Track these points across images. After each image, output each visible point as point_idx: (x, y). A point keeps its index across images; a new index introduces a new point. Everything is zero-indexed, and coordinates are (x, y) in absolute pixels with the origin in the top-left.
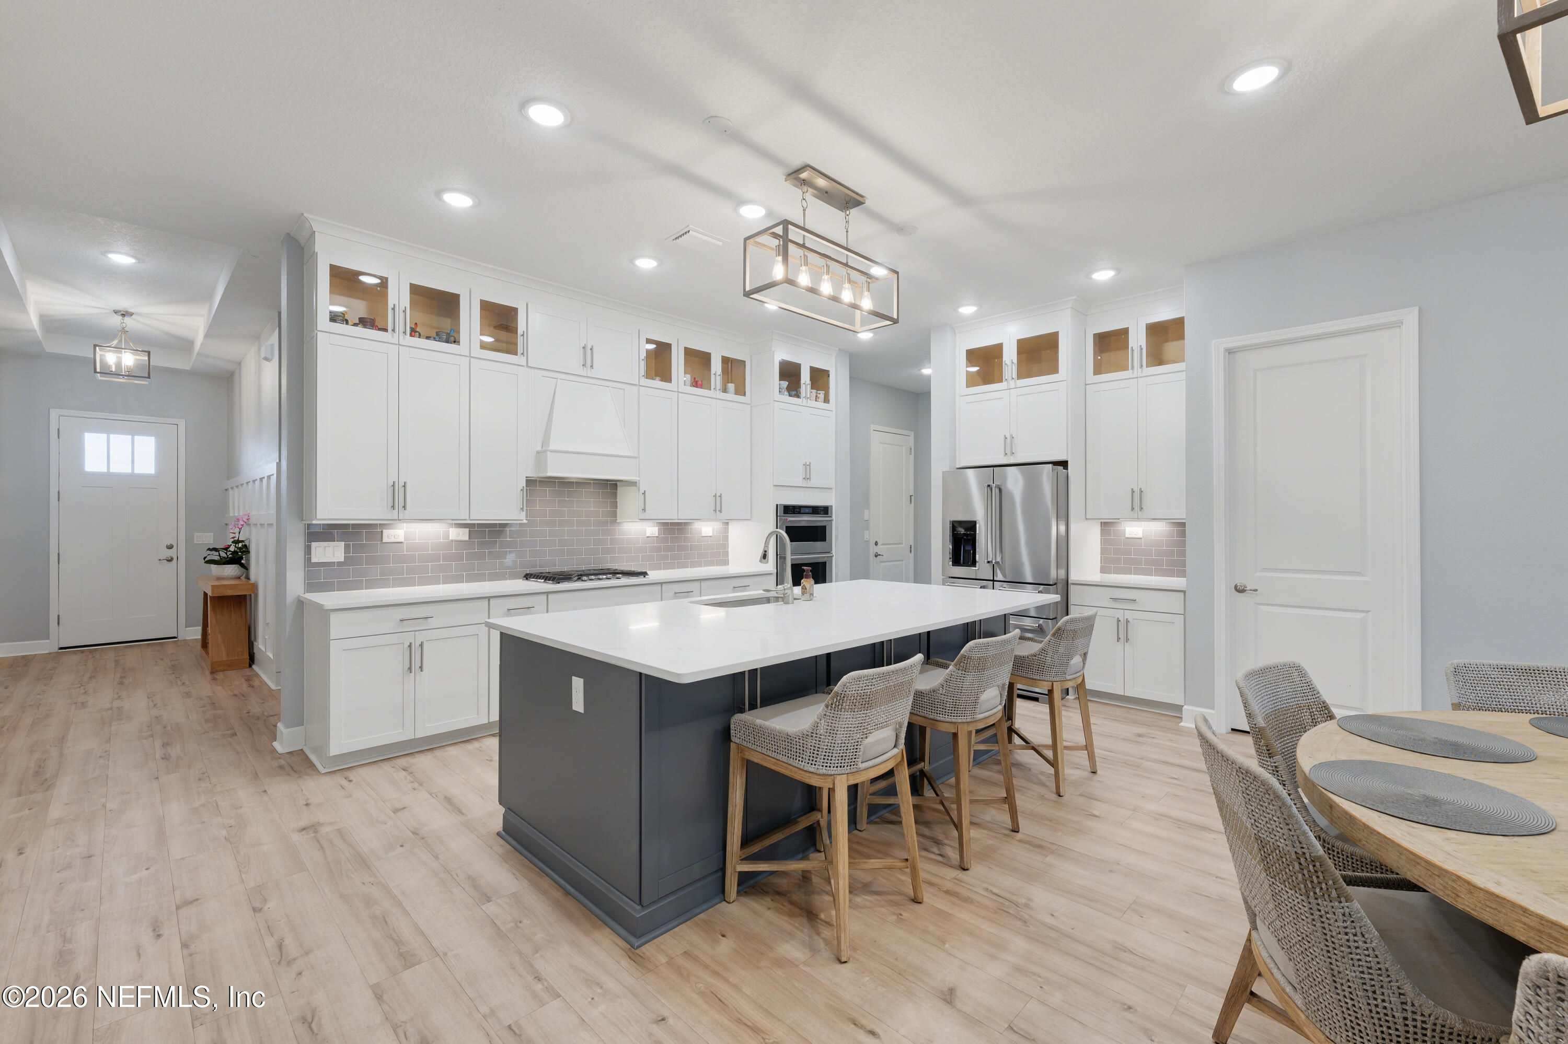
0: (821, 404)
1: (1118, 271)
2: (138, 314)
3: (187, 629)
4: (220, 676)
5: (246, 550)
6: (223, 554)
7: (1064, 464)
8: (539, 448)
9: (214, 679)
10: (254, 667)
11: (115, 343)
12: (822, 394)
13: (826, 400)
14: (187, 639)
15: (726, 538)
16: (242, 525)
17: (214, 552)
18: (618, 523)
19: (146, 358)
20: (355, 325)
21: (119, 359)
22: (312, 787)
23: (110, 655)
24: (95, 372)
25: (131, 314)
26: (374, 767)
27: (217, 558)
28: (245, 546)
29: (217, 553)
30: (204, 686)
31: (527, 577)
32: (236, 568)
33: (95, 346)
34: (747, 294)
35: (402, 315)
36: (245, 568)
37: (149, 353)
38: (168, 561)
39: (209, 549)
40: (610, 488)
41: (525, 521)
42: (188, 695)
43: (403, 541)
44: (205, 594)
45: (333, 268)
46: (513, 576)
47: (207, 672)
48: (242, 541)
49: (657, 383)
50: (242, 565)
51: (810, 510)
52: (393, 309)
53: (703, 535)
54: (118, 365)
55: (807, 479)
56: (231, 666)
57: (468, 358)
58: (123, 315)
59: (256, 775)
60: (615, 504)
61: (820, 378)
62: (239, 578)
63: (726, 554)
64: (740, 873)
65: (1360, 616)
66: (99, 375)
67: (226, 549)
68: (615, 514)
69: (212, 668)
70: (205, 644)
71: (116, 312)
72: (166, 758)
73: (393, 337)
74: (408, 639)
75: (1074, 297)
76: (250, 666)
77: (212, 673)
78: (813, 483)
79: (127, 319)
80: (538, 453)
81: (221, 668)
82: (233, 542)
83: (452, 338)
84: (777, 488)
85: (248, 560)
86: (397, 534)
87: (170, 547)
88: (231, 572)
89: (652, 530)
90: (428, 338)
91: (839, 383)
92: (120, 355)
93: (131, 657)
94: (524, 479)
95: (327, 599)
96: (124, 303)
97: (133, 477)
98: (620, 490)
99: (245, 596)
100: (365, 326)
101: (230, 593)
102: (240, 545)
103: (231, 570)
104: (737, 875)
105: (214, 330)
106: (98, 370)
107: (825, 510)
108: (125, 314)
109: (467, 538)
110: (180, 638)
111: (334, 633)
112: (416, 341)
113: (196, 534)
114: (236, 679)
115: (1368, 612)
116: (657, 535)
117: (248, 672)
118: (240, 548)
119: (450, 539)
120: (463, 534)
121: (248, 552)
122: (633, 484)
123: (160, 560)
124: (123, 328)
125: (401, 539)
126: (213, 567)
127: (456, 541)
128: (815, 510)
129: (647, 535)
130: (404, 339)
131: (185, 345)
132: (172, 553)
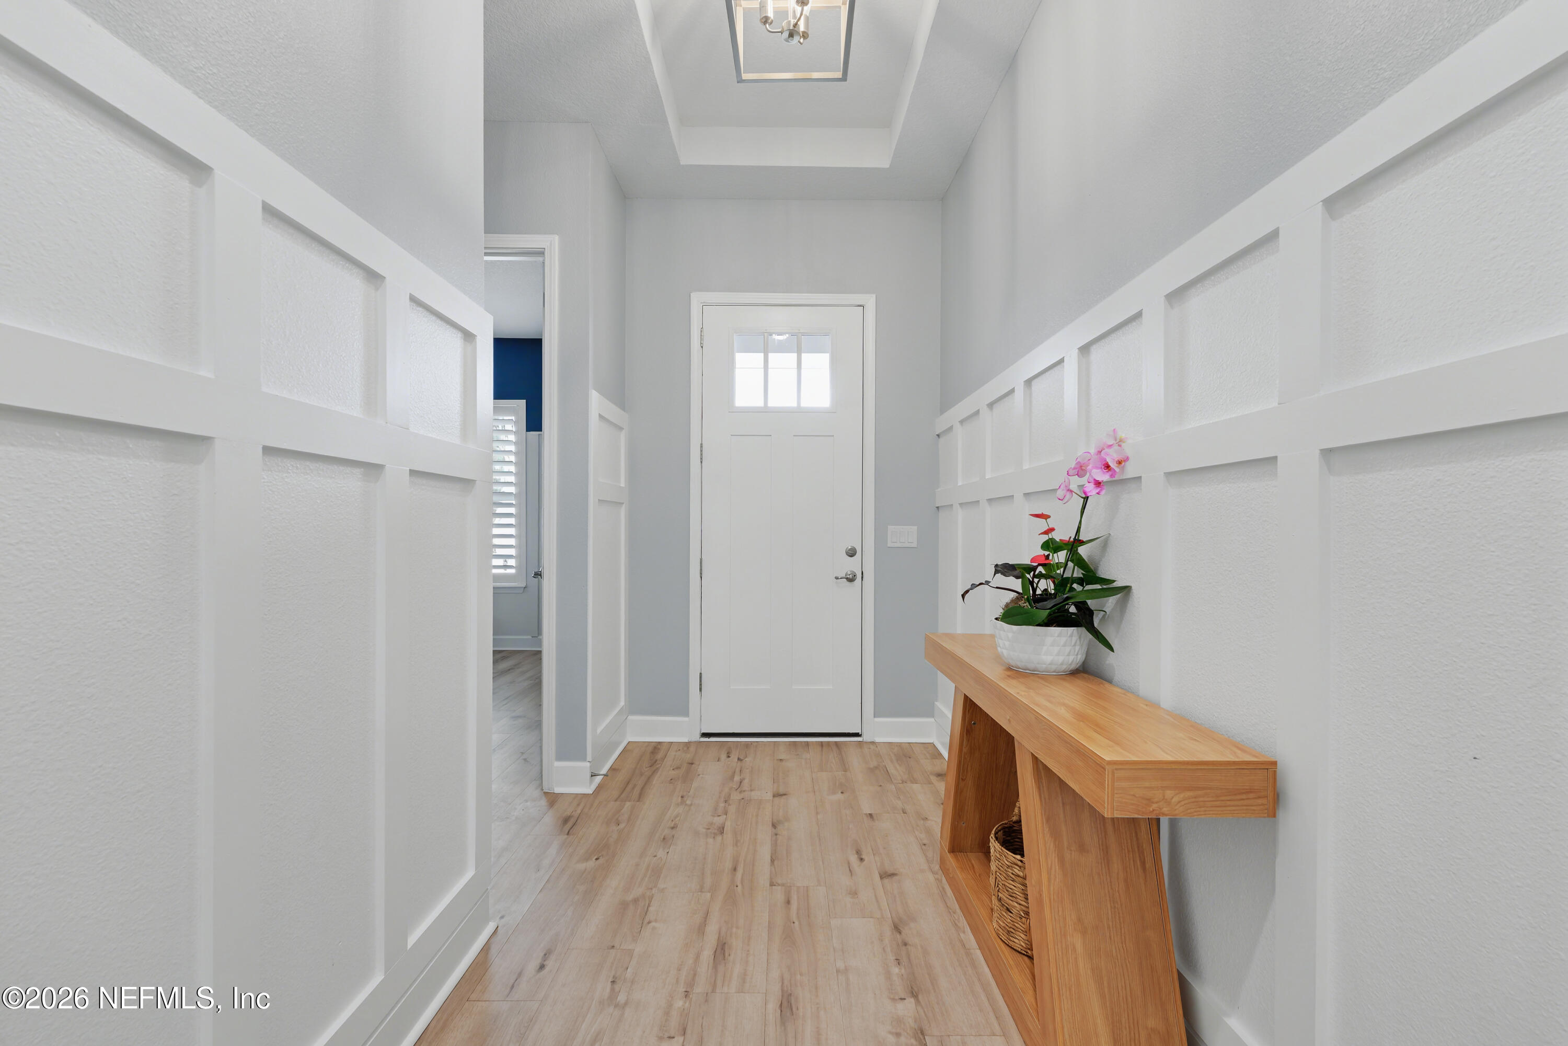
3: (877, 720)
14: (877, 740)
32: (1074, 639)
38: (848, 579)
87: (851, 553)
88: (1058, 654)
97: (799, 412)
110: (866, 737)
113: (891, 528)
123: (837, 578)
132: (853, 565)
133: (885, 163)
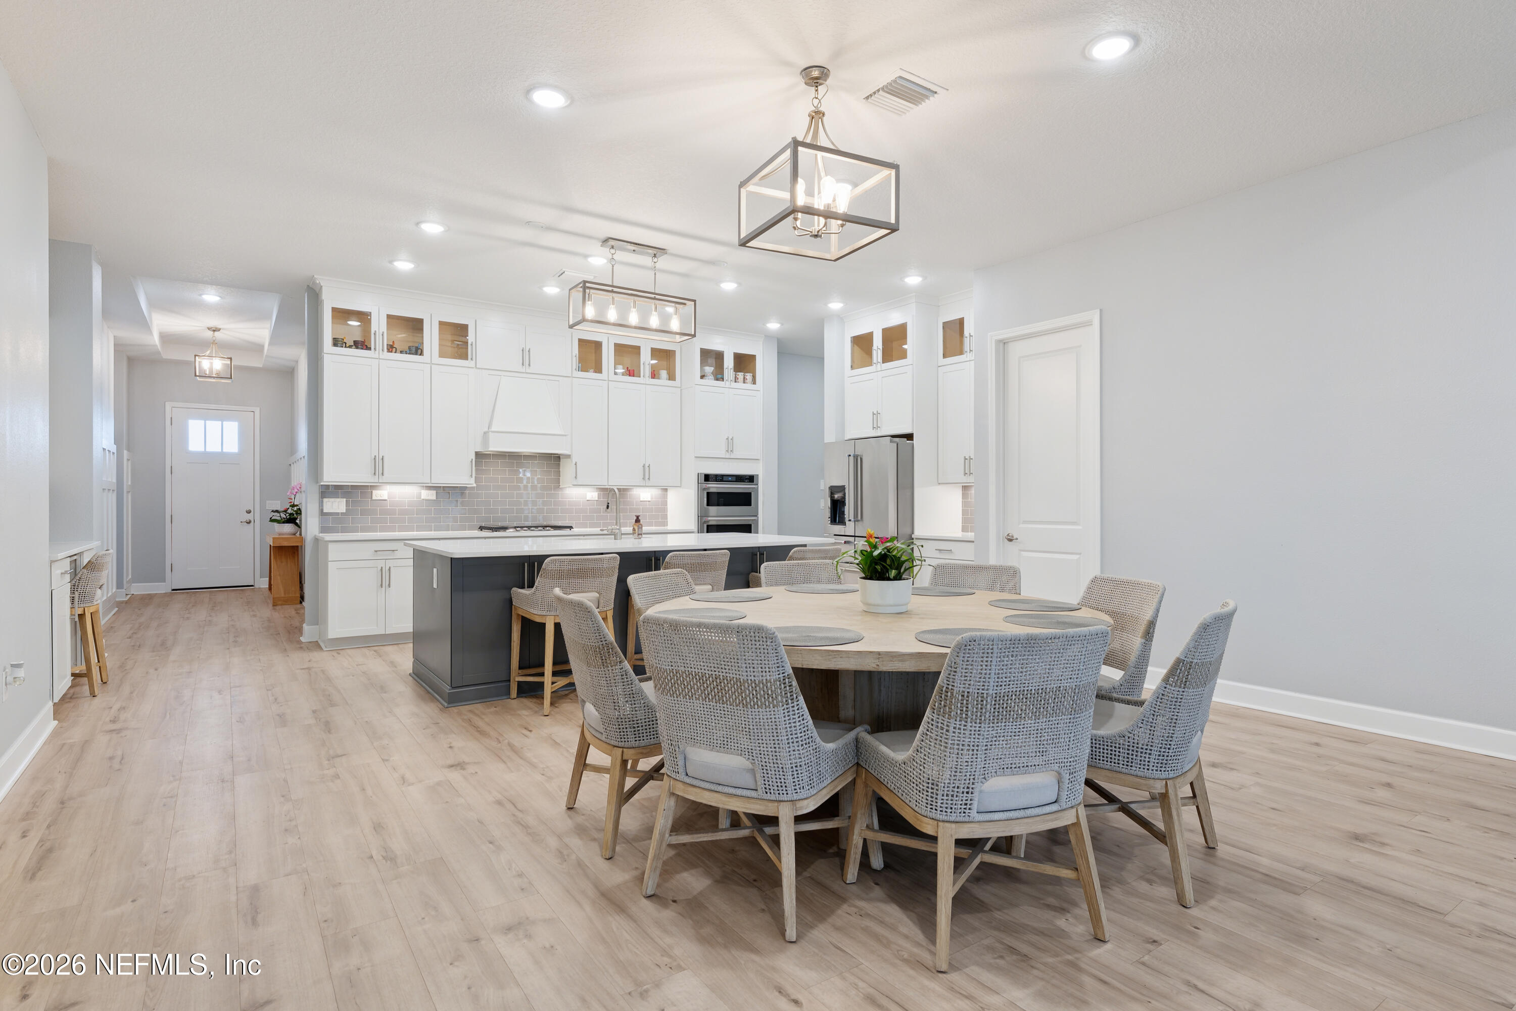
0: (749, 386)
1: (925, 278)
2: (223, 329)
3: (260, 577)
4: (278, 608)
5: (299, 512)
6: (283, 515)
7: (909, 437)
8: (486, 429)
9: (274, 609)
10: (303, 603)
11: (208, 353)
12: (749, 376)
13: (754, 382)
14: (259, 586)
15: (665, 503)
16: (296, 492)
17: (276, 514)
18: (561, 489)
19: (229, 362)
20: (350, 347)
21: (211, 363)
22: (316, 655)
23: (205, 595)
24: (196, 376)
25: (219, 330)
26: (357, 649)
27: (279, 518)
28: (299, 509)
29: (278, 515)
30: (266, 612)
31: (481, 528)
32: (292, 527)
33: (195, 356)
34: (571, 327)
35: (381, 336)
36: (299, 526)
37: (231, 359)
38: (247, 523)
39: (273, 511)
40: (554, 460)
41: (475, 485)
42: (255, 616)
43: (386, 499)
44: (270, 546)
45: (334, 310)
46: (471, 528)
47: (271, 605)
48: (297, 505)
49: (591, 374)
50: (296, 524)
51: (734, 479)
52: (375, 334)
53: (641, 500)
54: (211, 370)
55: (730, 450)
56: (286, 601)
57: (429, 365)
58: (214, 331)
59: (285, 650)
60: (558, 473)
61: (744, 363)
62: (295, 534)
63: (665, 517)
64: (518, 682)
65: (1075, 557)
66: (198, 378)
67: (286, 511)
68: (558, 481)
69: (274, 602)
70: (270, 588)
71: (209, 329)
72: (235, 642)
73: (375, 353)
74: (381, 564)
75: (914, 294)
76: (301, 603)
77: (273, 606)
78: (737, 454)
79: (216, 333)
80: (485, 433)
81: (280, 603)
82: (290, 506)
83: (417, 350)
84: (698, 459)
85: (300, 520)
86: (381, 494)
87: (249, 512)
88: (288, 530)
89: (592, 495)
90: (401, 352)
91: (765, 365)
92: (211, 361)
93: (221, 596)
94: (474, 453)
95: (328, 537)
96: (214, 322)
97: (222, 454)
98: (562, 461)
99: (298, 546)
100: (357, 348)
101: (286, 544)
102: (295, 509)
103: (288, 528)
104: (517, 683)
105: (275, 338)
106: (197, 374)
107: (751, 479)
108: (215, 330)
109: (434, 498)
110: (257, 586)
111: (331, 557)
112: (393, 355)
113: (267, 502)
114: (290, 610)
115: (1080, 554)
116: (597, 499)
117: (299, 606)
118: (295, 511)
119: (422, 498)
120: (431, 495)
121: (300, 514)
122: (568, 456)
123: (242, 522)
124: (214, 341)
125: (386, 497)
126: (276, 524)
127: (426, 500)
128: (739, 479)
129: (588, 499)
130: (383, 354)
131: (257, 348)
132: (250, 517)
133: (261, 366)
